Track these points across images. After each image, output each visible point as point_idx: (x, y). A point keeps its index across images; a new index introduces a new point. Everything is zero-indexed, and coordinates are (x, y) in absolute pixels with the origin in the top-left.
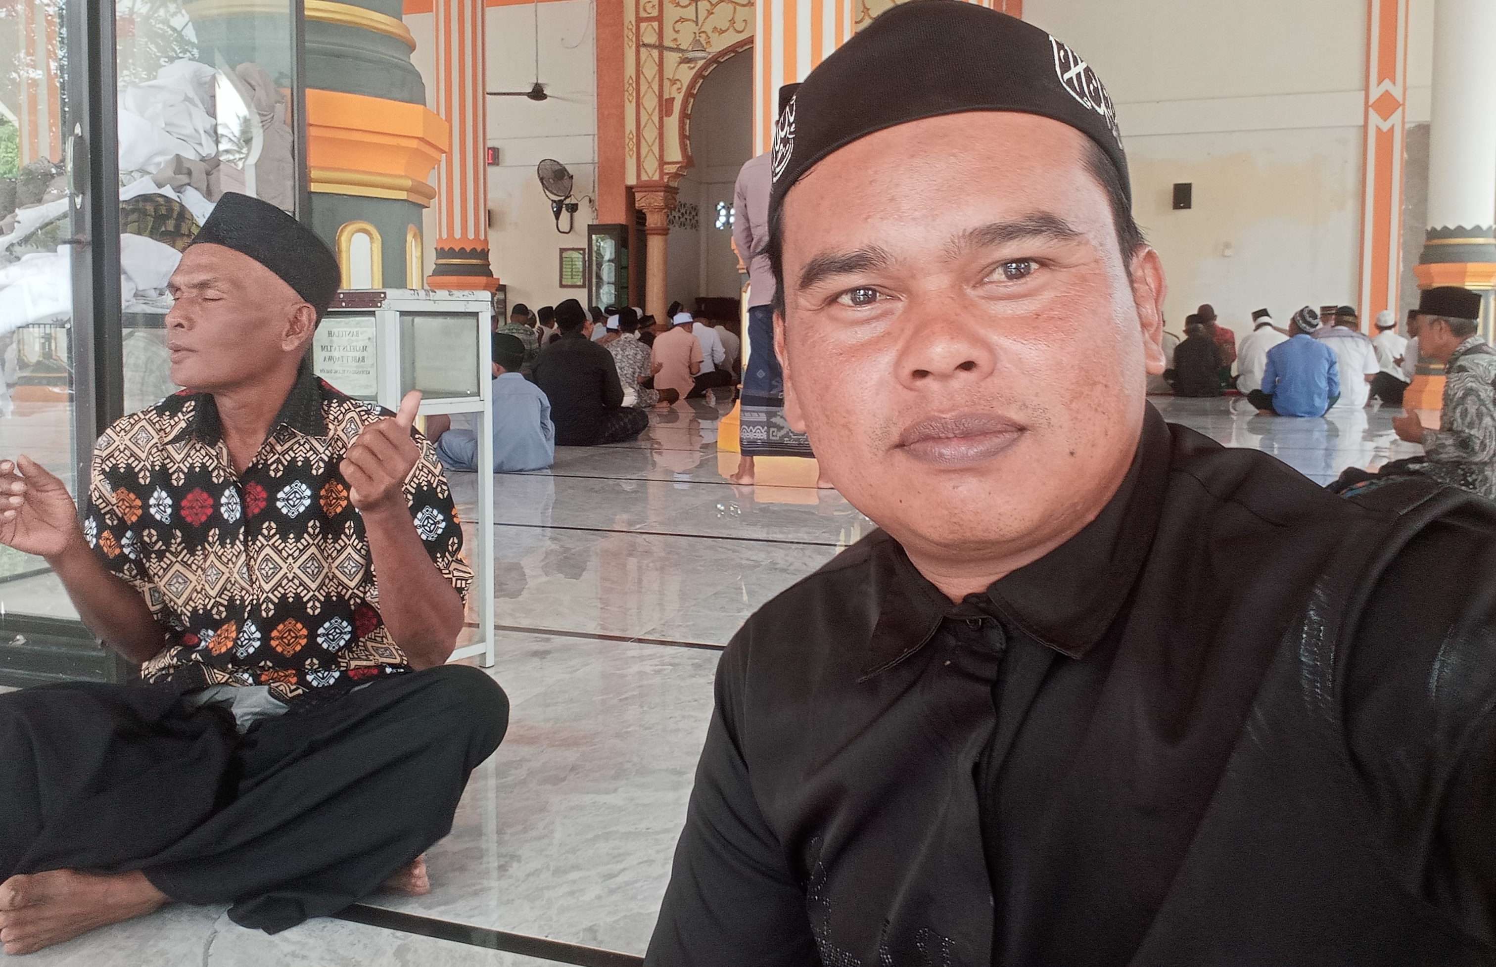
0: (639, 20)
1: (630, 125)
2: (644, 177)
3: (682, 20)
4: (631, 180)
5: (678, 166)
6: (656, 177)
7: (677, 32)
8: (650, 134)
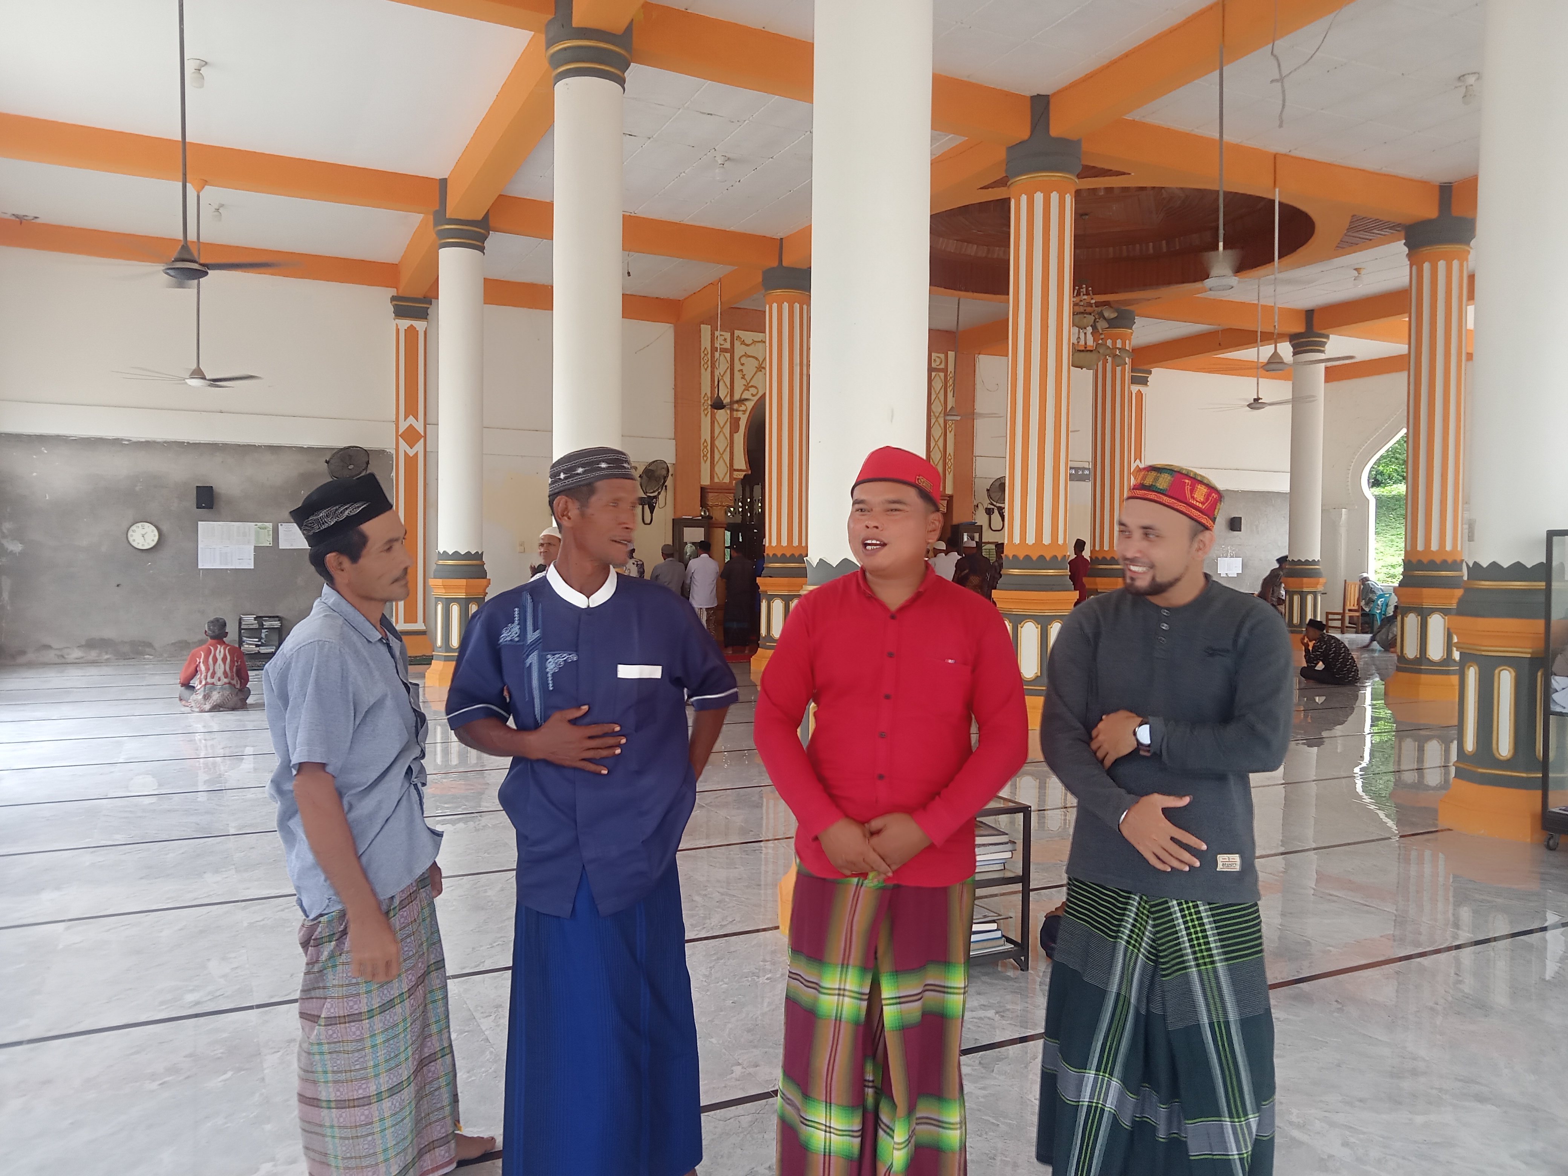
0: (714, 349)
1: (706, 435)
2: (716, 480)
3: (746, 355)
4: (706, 481)
5: (744, 473)
6: (727, 480)
7: (743, 364)
8: (721, 443)
